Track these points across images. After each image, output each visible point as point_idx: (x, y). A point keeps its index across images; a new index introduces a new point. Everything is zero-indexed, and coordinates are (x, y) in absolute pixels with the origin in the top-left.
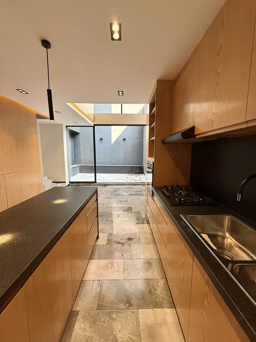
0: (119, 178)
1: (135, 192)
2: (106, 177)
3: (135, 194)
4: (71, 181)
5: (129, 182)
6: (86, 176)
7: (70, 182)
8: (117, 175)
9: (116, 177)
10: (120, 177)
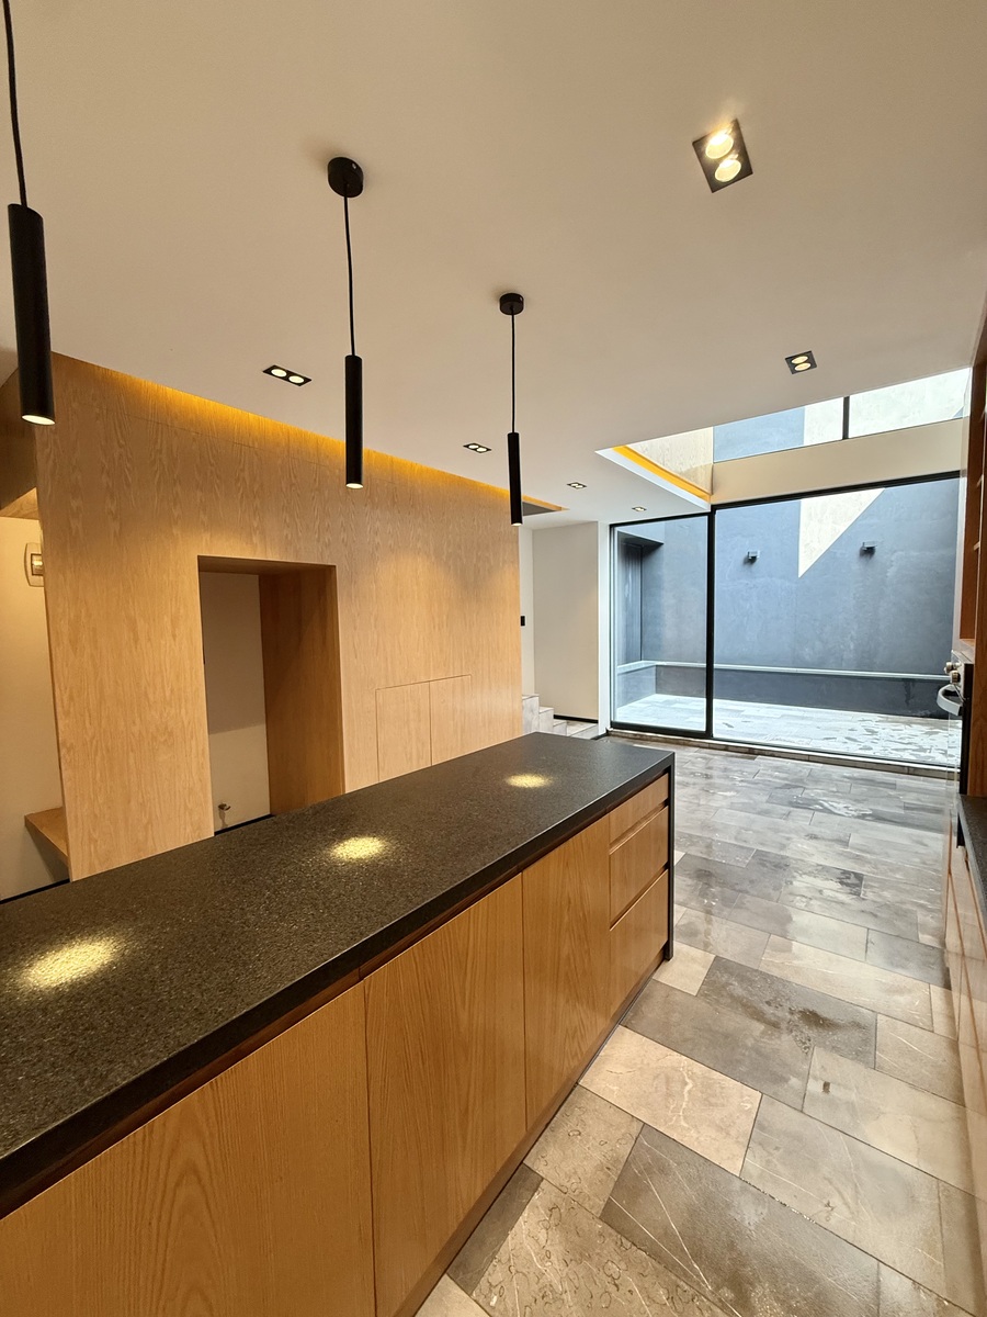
0: (830, 729)
1: (906, 808)
2: (761, 718)
3: (900, 816)
4: (619, 719)
5: (878, 755)
6: (677, 705)
7: (614, 725)
8: (819, 715)
9: (810, 723)
10: (833, 724)
